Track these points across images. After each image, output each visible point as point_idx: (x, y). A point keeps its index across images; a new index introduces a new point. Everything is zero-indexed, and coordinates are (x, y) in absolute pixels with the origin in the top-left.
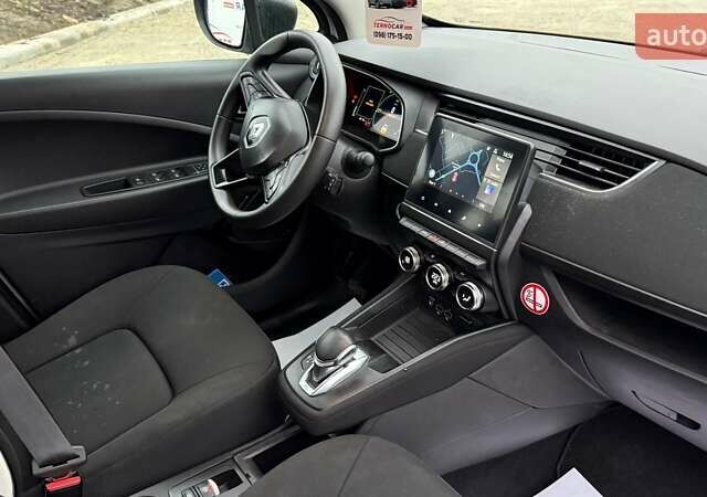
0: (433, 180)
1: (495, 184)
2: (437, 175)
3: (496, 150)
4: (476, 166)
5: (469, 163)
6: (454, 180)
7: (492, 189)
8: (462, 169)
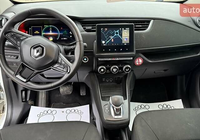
0: (105, 44)
1: (127, 37)
2: (106, 42)
3: (123, 29)
4: (118, 35)
5: (115, 35)
6: (113, 41)
7: (126, 39)
8: (114, 37)
